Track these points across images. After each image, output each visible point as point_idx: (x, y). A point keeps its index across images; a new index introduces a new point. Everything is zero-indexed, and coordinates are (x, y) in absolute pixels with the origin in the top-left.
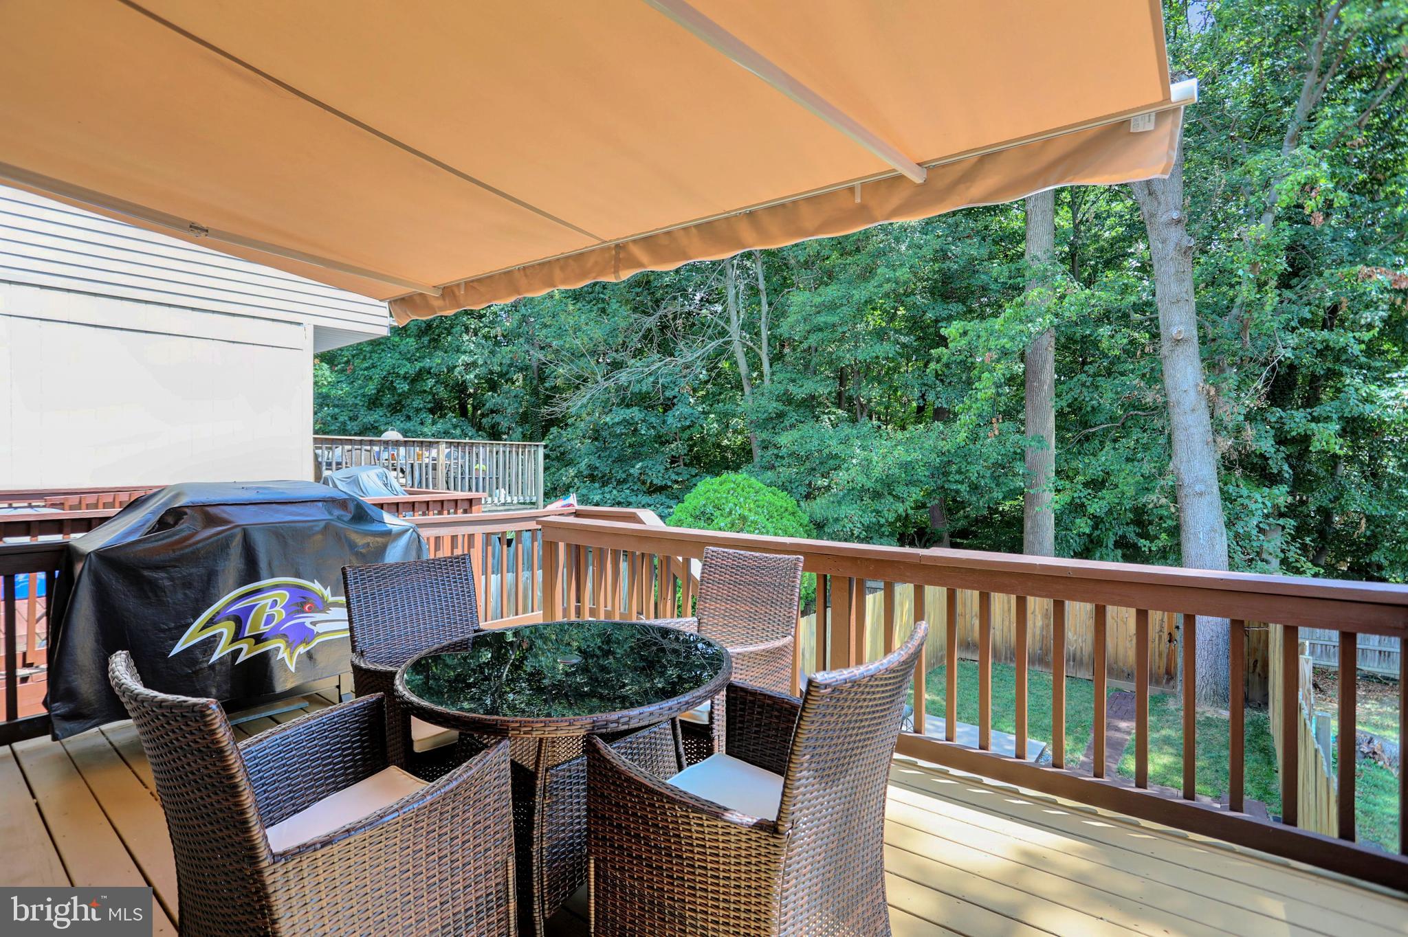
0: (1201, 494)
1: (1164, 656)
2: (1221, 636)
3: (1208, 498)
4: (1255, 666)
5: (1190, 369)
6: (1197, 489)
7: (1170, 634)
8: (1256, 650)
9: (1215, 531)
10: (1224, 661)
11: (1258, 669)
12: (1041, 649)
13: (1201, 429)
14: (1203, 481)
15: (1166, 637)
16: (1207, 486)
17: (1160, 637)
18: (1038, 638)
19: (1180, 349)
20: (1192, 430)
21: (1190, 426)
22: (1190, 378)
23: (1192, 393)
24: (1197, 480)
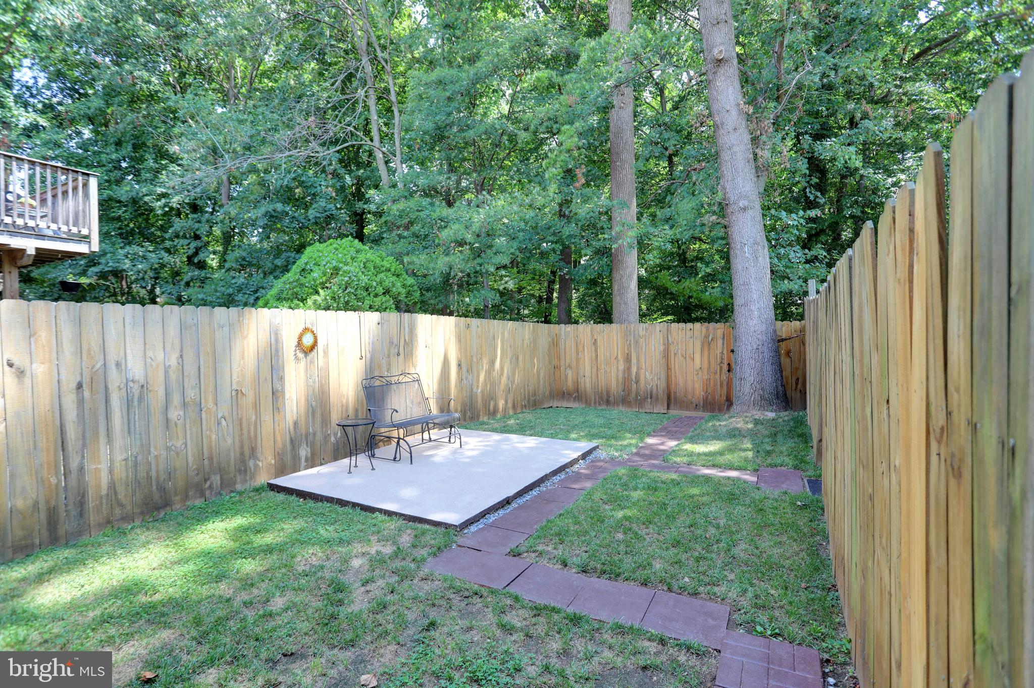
0: (744, 209)
1: (725, 383)
2: (766, 344)
3: (750, 212)
4: (797, 384)
5: (731, 90)
6: (741, 204)
7: (729, 364)
8: (797, 369)
9: (758, 244)
10: (769, 368)
11: (799, 386)
12: (624, 391)
13: (742, 147)
14: (746, 197)
15: (725, 367)
16: (749, 201)
17: (721, 368)
18: (621, 380)
19: (721, 71)
20: (736, 149)
21: (733, 145)
22: (732, 98)
23: (734, 113)
24: (741, 197)
